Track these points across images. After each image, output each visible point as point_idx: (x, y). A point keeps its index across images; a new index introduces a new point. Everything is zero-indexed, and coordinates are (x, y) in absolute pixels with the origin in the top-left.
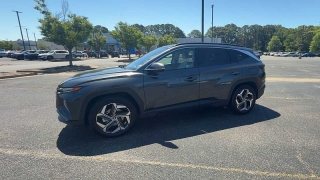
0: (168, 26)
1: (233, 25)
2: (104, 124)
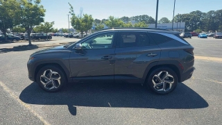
0: (144, 16)
1: (198, 12)
2: (45, 82)
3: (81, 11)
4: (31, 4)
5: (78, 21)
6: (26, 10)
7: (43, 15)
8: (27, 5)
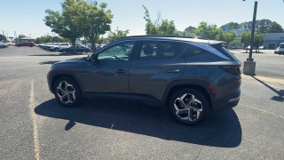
3: (159, 16)
4: (96, 9)
5: (154, 29)
6: (90, 16)
7: (109, 22)
8: (91, 10)
